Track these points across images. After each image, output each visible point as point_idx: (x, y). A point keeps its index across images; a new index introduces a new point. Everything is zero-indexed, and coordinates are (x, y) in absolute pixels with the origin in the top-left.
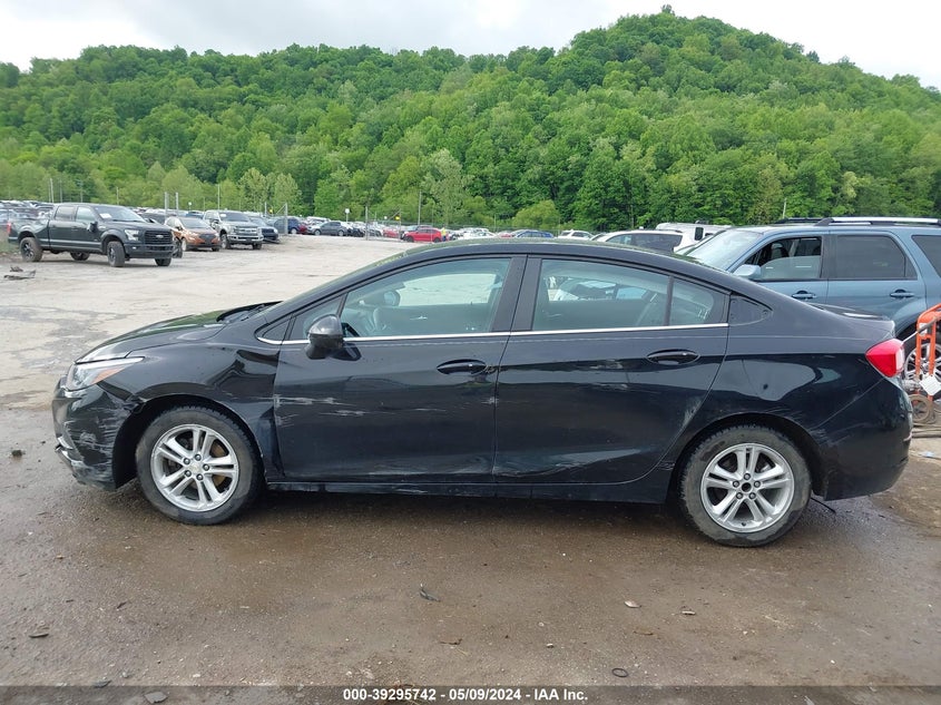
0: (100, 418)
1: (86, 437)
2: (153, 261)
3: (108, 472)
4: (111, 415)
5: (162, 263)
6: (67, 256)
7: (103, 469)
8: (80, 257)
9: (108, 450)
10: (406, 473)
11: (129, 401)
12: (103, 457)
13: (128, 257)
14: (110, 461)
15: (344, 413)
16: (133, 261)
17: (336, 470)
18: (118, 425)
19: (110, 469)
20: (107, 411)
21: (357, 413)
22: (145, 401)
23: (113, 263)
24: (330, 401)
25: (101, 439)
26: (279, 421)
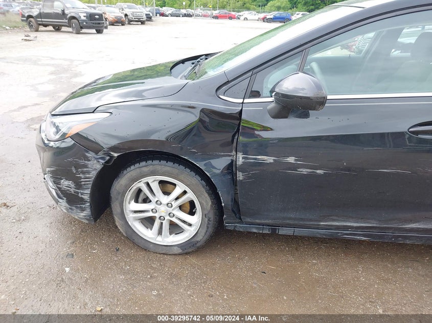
0: (76, 168)
1: (65, 183)
2: (94, 31)
3: (87, 212)
4: (86, 166)
5: (99, 32)
6: (51, 28)
7: (83, 210)
8: (57, 28)
9: (86, 194)
10: (355, 225)
11: (101, 154)
12: (82, 201)
13: (82, 28)
14: (88, 204)
15: (305, 171)
16: (84, 31)
17: (290, 219)
18: (93, 174)
19: (89, 210)
20: (82, 162)
21: (318, 171)
22: (116, 155)
23: (74, 32)
24: (291, 160)
25: (79, 186)
26: (240, 176)
